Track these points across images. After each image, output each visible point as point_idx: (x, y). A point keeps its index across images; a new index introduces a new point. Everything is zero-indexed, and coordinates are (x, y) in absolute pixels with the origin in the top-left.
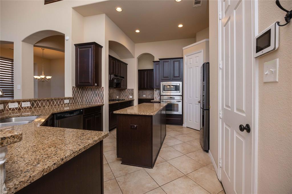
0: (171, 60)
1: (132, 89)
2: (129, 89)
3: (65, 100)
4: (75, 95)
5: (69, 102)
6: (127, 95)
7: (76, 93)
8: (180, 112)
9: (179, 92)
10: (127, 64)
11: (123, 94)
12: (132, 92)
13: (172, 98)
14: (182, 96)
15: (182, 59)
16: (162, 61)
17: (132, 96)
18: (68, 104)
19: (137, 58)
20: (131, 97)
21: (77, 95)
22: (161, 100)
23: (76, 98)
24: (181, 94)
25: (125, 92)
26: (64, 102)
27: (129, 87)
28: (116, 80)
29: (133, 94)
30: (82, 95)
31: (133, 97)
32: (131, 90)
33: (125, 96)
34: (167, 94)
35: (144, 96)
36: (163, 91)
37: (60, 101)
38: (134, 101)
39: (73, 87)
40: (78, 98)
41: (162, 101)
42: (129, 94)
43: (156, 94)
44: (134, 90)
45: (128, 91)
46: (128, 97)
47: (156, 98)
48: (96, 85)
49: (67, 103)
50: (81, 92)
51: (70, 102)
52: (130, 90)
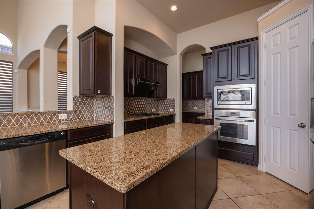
0: (233, 46)
1: (173, 99)
2: (169, 99)
3: (60, 115)
4: (78, 108)
5: (66, 118)
6: (167, 108)
7: (80, 104)
8: (251, 141)
9: (249, 102)
10: (166, 65)
11: (161, 106)
12: (173, 104)
13: (235, 113)
14: (257, 110)
15: (256, 41)
16: (216, 50)
17: (173, 108)
18: (66, 120)
19: (180, 54)
20: (171, 110)
21: (82, 108)
22: (215, 117)
23: (80, 112)
24: (253, 106)
25: (164, 103)
26: (58, 117)
27: (169, 97)
28: (153, 87)
29: (174, 106)
30: (91, 108)
31: (174, 110)
32: (172, 101)
33: (164, 108)
34: (225, 107)
35: (195, 108)
36: (218, 102)
37: (51, 116)
38: (176, 116)
39: (75, 97)
40: (85, 112)
41: (216, 119)
42: (170, 105)
43: (207, 106)
44: (176, 101)
45: (168, 101)
46: (168, 110)
47: (208, 112)
48: (99, 92)
49: (63, 120)
50: (89, 104)
51: (68, 117)
52: (170, 101)
